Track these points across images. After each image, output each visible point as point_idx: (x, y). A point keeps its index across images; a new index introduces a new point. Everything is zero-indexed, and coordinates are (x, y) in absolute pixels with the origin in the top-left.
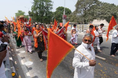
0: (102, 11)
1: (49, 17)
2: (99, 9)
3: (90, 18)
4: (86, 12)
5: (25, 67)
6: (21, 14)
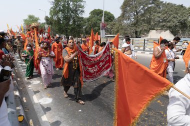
0: (164, 16)
1: (79, 26)
2: (159, 13)
3: (145, 28)
4: (137, 17)
5: (40, 107)
6: (33, 20)
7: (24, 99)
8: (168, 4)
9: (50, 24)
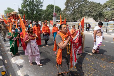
0: (89, 9)
1: (40, 15)
2: (87, 7)
3: (79, 16)
4: (74, 10)
6: (10, 11)
7: (6, 61)
8: (92, 2)
9: (21, 14)
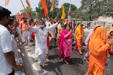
1: (55, 13)
7: (23, 54)
9: (38, 12)
